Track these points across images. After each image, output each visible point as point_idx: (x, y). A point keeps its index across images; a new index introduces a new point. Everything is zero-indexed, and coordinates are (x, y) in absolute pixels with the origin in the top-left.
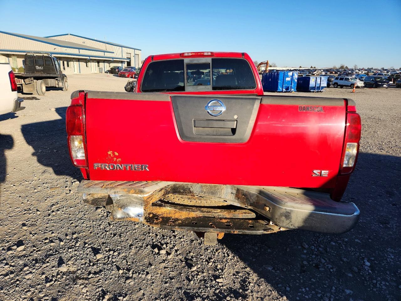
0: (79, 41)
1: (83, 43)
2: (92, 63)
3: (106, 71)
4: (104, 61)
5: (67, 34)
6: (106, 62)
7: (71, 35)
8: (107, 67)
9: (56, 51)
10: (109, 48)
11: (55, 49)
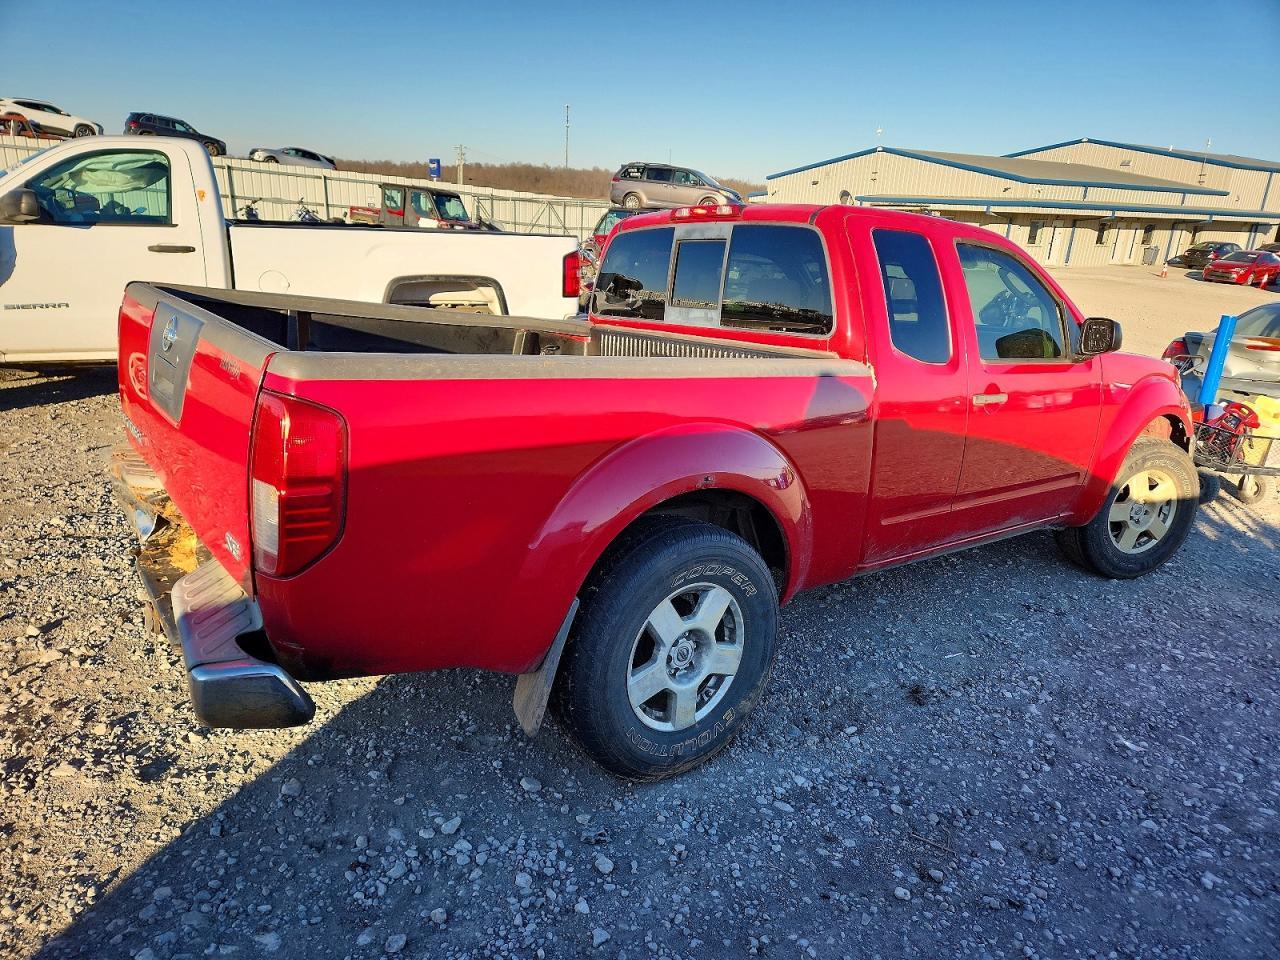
0: (1107, 160)
1: (1125, 164)
2: (1123, 233)
3: (1172, 256)
4: (1174, 225)
5: (1080, 141)
6: (1184, 226)
7: (1090, 141)
8: (1182, 242)
9: (1008, 196)
10: (1214, 176)
11: (1006, 190)
